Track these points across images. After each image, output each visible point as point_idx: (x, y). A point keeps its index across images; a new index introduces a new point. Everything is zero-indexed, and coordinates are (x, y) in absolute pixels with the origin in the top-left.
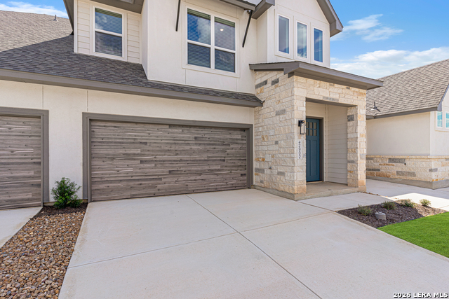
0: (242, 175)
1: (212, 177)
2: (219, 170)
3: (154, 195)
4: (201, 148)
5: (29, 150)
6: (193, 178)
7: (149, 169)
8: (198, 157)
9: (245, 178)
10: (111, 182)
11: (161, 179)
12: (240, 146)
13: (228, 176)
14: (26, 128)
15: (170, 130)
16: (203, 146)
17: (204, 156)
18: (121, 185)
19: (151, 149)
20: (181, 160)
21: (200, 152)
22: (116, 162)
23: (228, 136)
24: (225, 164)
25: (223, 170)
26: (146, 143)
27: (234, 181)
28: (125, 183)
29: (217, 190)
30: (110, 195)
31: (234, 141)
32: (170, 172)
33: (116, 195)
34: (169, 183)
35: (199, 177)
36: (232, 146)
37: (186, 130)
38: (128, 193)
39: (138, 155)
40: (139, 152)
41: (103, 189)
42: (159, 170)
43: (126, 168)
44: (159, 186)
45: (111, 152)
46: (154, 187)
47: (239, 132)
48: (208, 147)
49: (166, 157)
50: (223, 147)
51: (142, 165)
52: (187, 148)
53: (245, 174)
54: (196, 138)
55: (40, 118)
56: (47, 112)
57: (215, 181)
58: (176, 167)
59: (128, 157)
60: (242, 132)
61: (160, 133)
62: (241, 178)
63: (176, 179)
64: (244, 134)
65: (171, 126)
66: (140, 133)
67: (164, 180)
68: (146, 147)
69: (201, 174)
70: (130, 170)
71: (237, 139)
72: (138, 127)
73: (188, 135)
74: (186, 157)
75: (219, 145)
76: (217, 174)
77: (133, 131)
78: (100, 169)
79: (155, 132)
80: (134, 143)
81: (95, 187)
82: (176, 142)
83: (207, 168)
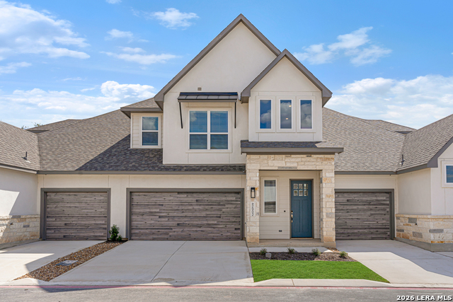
0: (236, 229)
1: (210, 229)
2: (215, 224)
3: (167, 239)
4: (201, 207)
5: (103, 210)
6: (195, 229)
7: (164, 221)
8: (198, 214)
9: (239, 231)
10: (142, 229)
11: (171, 229)
12: (234, 206)
13: (224, 229)
14: (102, 198)
15: (178, 196)
16: (203, 207)
17: (204, 214)
18: (147, 231)
19: (165, 208)
20: (186, 217)
21: (200, 210)
22: (145, 217)
23: (224, 199)
24: (220, 220)
25: (219, 225)
26: (162, 205)
27: (229, 234)
28: (150, 230)
29: (213, 239)
30: (142, 237)
31: (229, 202)
32: (178, 224)
33: (144, 238)
34: (177, 232)
35: (199, 229)
36: (227, 206)
37: (190, 195)
38: (151, 237)
39: (158, 212)
40: (158, 210)
41: (137, 233)
42: (171, 223)
43: (150, 221)
44: (170, 234)
45: (142, 211)
46: (167, 234)
47: (233, 195)
48: (207, 207)
49: (175, 214)
50: (220, 207)
51: (160, 219)
52: (190, 207)
53: (239, 229)
54: (197, 201)
55: (107, 192)
56: (110, 189)
57: (212, 233)
58: (182, 221)
59: (151, 213)
60: (236, 195)
61: (172, 198)
62: (236, 231)
63: (181, 230)
64: (239, 196)
65: (179, 193)
66: (158, 199)
67: (173, 230)
68: (163, 208)
69: (200, 227)
70: (152, 222)
71: (232, 201)
72: (158, 195)
73: (191, 199)
74: (189, 214)
75: (215, 205)
76: (214, 228)
77: (155, 197)
78: (136, 221)
79: (169, 197)
80: (155, 205)
81: (133, 231)
82: (182, 204)
83: (205, 222)
